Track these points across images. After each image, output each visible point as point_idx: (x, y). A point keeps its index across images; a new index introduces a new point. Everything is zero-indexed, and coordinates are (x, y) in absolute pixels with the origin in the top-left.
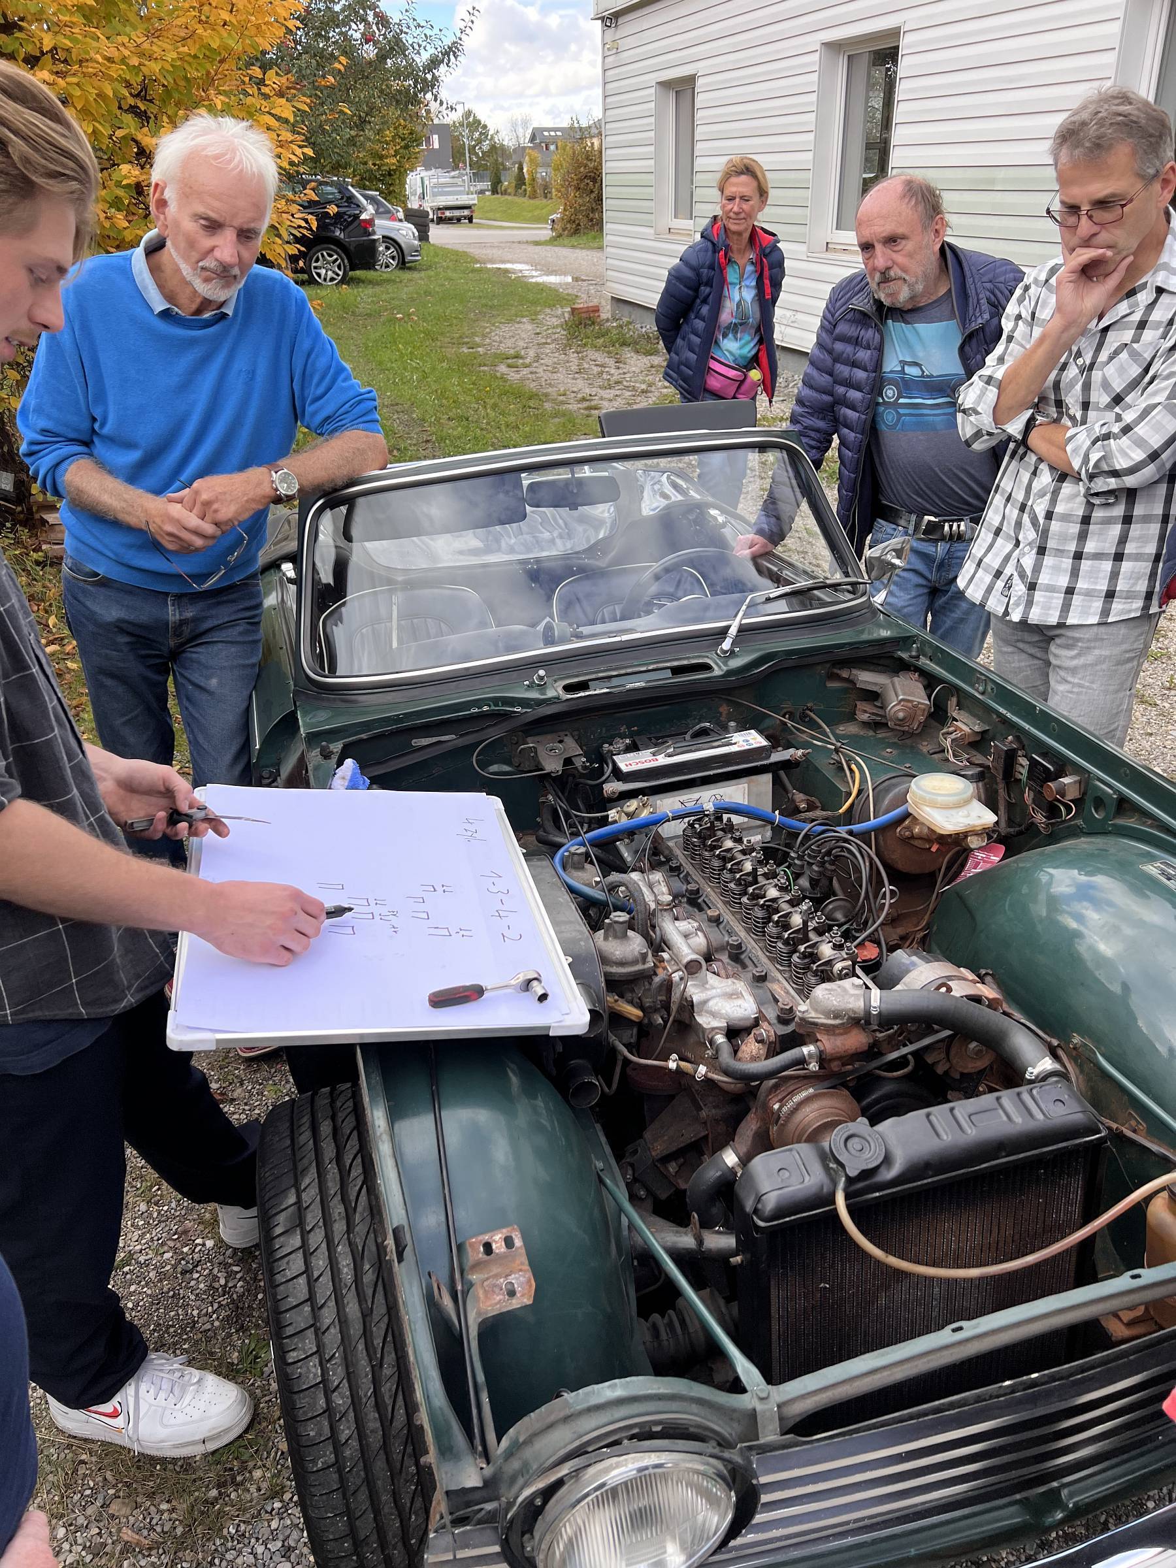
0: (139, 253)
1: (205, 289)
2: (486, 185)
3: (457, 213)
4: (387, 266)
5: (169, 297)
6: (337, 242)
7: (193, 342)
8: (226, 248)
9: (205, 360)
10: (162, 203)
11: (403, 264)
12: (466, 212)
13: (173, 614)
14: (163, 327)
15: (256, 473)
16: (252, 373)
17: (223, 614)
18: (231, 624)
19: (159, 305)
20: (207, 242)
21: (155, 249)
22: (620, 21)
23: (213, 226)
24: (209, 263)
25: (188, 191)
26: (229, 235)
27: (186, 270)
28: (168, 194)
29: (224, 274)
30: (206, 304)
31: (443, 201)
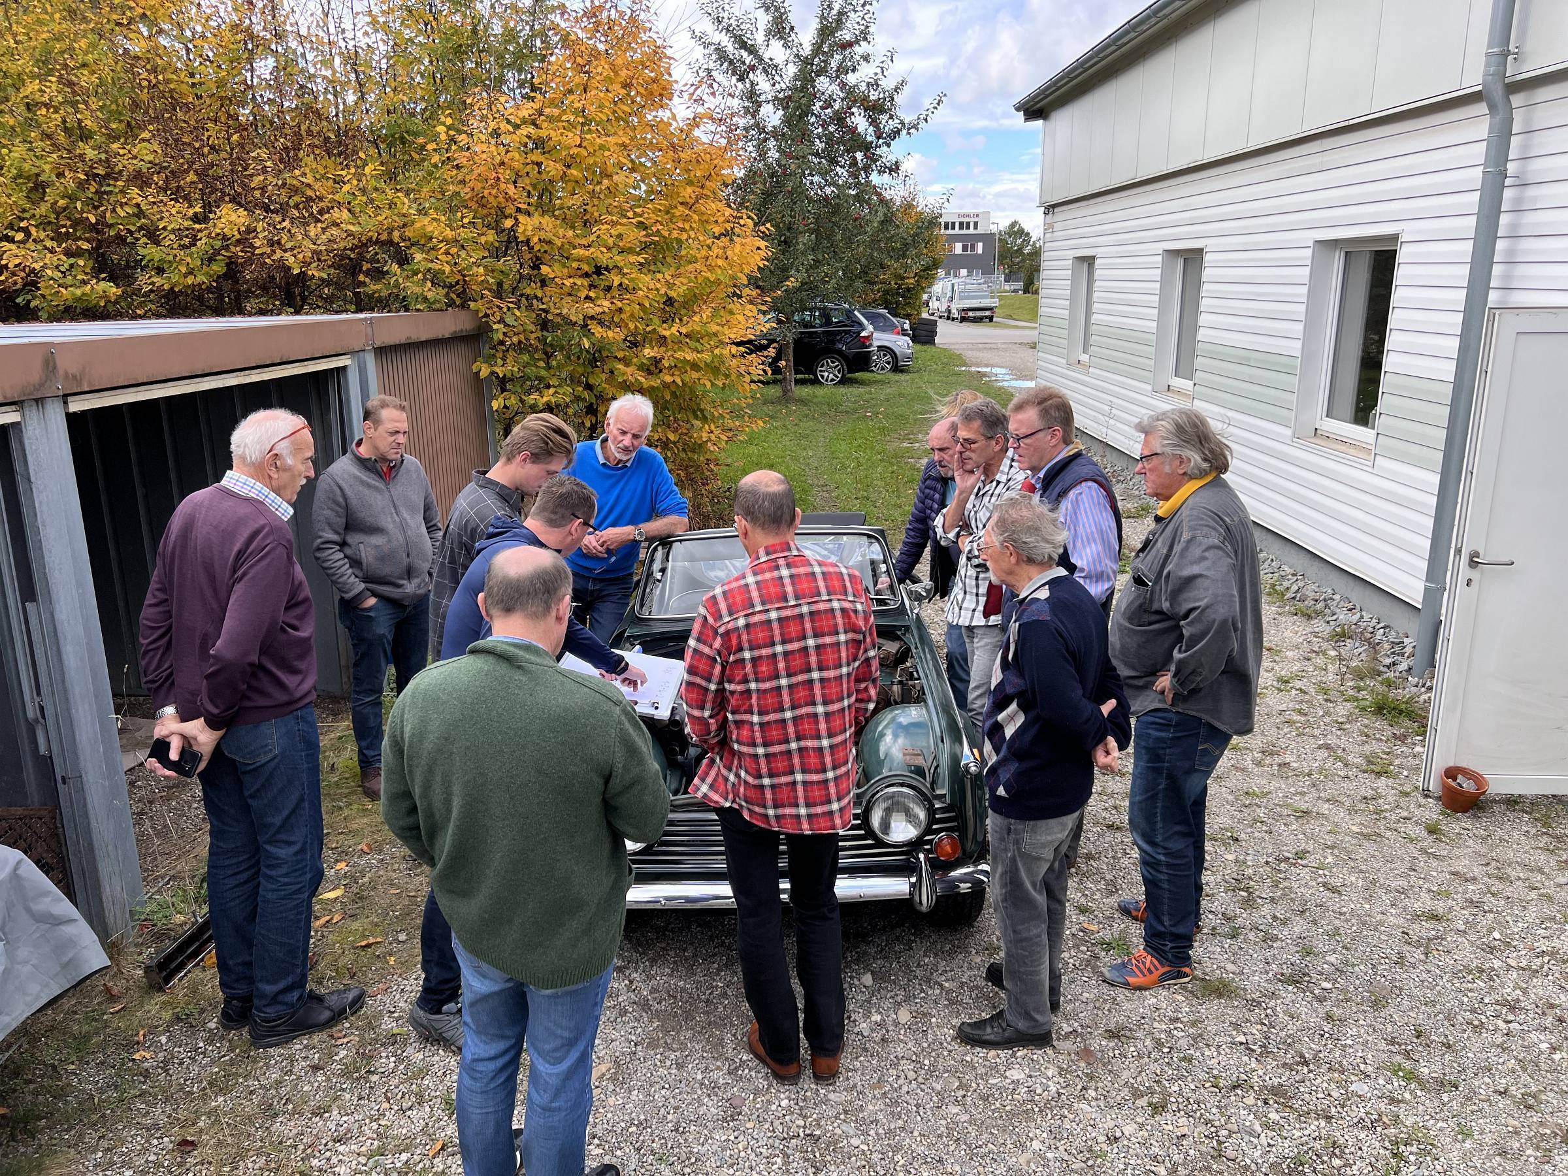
0: (599, 441)
1: (619, 456)
2: (1020, 285)
3: (978, 314)
4: (883, 369)
5: (607, 458)
6: (840, 352)
7: (611, 476)
8: (627, 441)
9: (618, 482)
10: (609, 424)
11: (897, 368)
12: (988, 313)
13: (591, 586)
14: (601, 468)
15: (630, 528)
16: (635, 490)
17: (612, 589)
18: (616, 594)
19: (602, 461)
20: (621, 438)
21: (605, 440)
22: (1056, 210)
23: (624, 433)
24: (621, 445)
25: (617, 421)
26: (629, 436)
27: (613, 448)
28: (611, 421)
29: (626, 450)
30: (620, 461)
31: (967, 304)
